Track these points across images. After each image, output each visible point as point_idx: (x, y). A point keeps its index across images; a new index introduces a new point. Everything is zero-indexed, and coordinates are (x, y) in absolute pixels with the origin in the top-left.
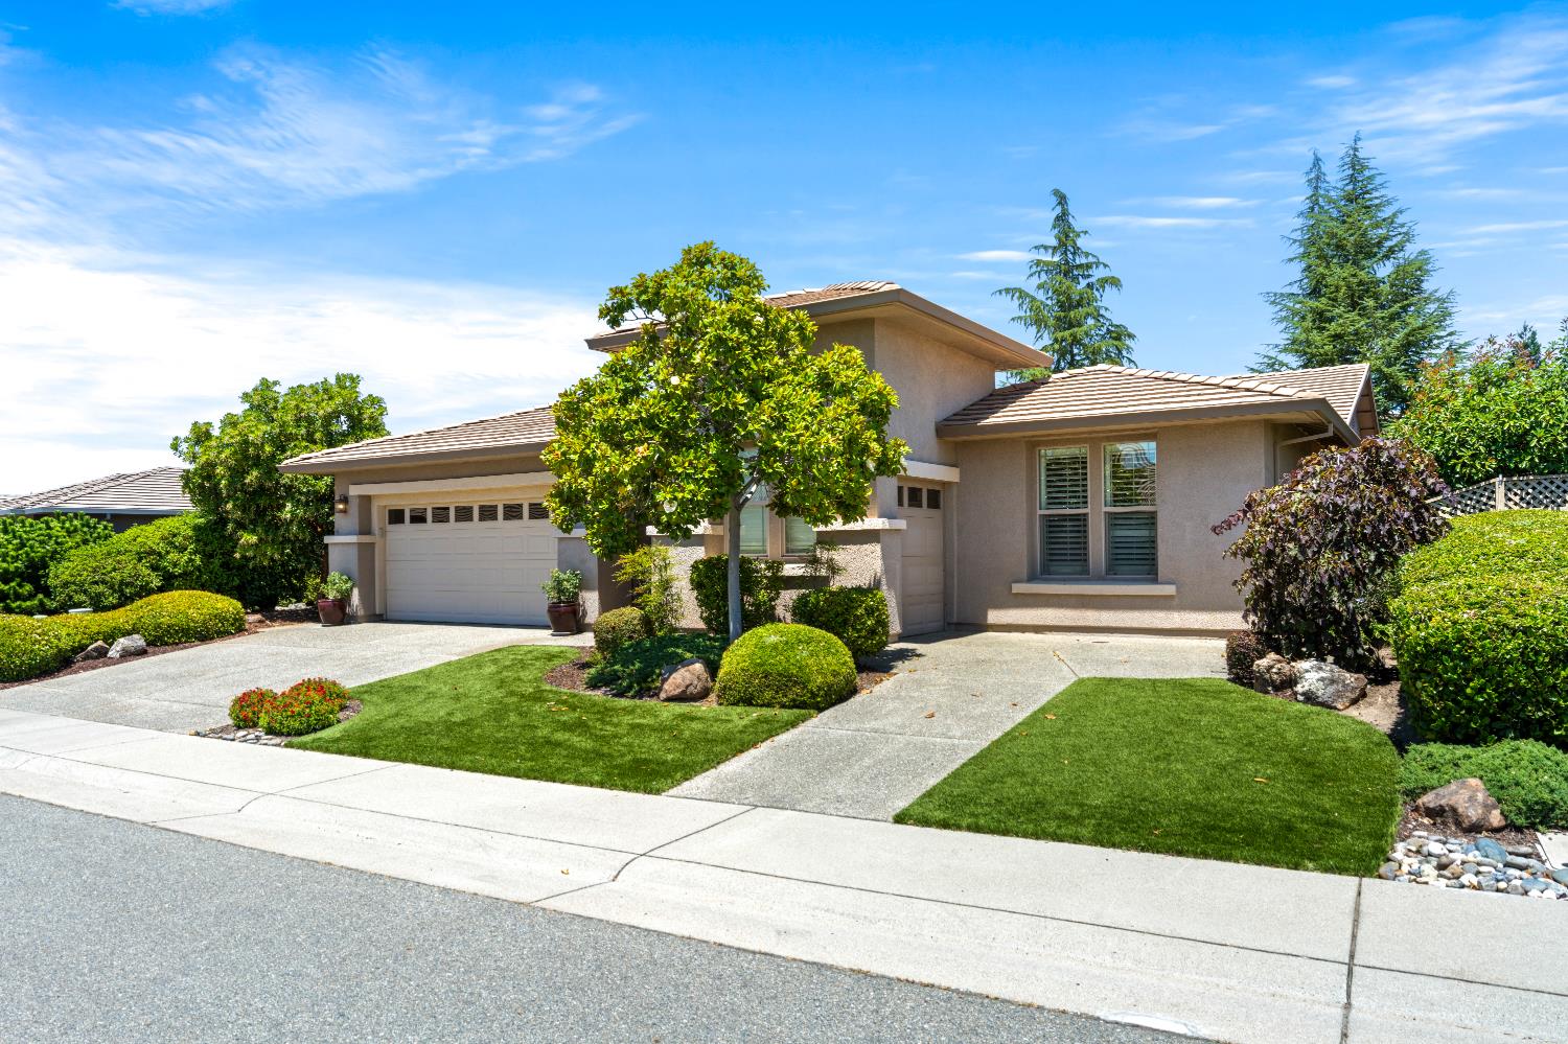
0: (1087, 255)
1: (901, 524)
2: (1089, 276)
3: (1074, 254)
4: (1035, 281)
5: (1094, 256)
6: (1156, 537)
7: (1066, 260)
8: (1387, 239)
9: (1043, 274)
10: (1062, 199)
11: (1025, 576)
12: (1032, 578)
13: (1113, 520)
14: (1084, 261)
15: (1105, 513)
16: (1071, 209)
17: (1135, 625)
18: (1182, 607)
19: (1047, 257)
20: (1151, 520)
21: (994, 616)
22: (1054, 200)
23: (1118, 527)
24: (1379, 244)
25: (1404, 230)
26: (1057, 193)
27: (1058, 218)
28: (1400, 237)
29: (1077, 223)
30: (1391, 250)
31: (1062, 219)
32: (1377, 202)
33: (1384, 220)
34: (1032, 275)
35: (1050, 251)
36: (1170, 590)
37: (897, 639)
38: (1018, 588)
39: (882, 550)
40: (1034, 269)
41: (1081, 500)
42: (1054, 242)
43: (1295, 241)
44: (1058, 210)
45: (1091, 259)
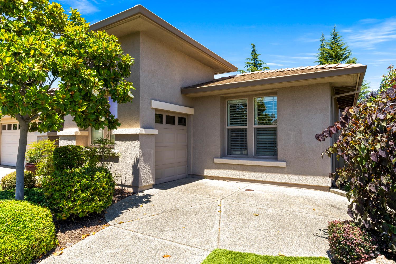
0: (260, 61)
1: (155, 132)
2: (261, 67)
3: (257, 61)
4: (247, 68)
5: (262, 61)
6: (277, 139)
7: (255, 62)
8: (344, 54)
9: (249, 66)
10: (254, 46)
11: (219, 155)
12: (223, 156)
13: (258, 132)
14: (260, 63)
15: (254, 128)
16: (256, 49)
17: (267, 180)
18: (288, 173)
19: (250, 61)
20: (274, 131)
21: (207, 172)
22: (252, 46)
23: (260, 134)
24: (342, 56)
25: (349, 52)
26: (252, 44)
27: (253, 51)
28: (348, 54)
29: (257, 52)
30: (346, 57)
31: (254, 51)
32: (341, 44)
33: (343, 49)
34: (246, 66)
35: (251, 60)
36: (283, 164)
37: (152, 187)
38: (216, 160)
39: (141, 144)
40: (246, 65)
41: (244, 122)
42: (252, 58)
43: (317, 57)
44: (253, 49)
45: (261, 62)
